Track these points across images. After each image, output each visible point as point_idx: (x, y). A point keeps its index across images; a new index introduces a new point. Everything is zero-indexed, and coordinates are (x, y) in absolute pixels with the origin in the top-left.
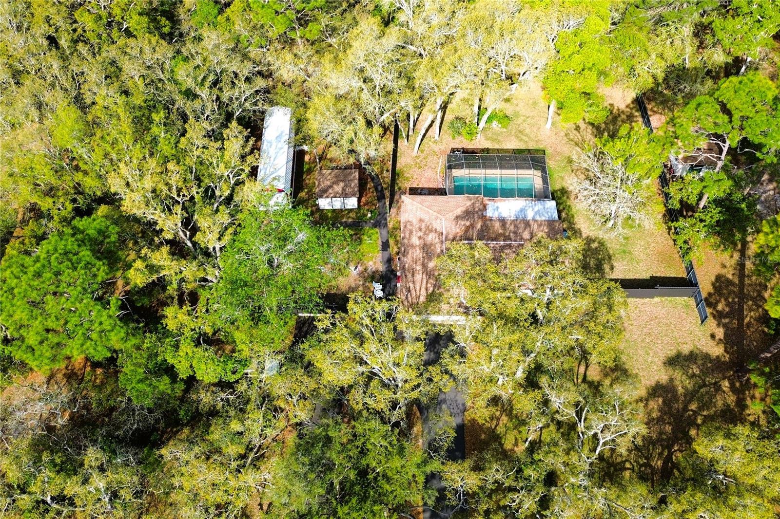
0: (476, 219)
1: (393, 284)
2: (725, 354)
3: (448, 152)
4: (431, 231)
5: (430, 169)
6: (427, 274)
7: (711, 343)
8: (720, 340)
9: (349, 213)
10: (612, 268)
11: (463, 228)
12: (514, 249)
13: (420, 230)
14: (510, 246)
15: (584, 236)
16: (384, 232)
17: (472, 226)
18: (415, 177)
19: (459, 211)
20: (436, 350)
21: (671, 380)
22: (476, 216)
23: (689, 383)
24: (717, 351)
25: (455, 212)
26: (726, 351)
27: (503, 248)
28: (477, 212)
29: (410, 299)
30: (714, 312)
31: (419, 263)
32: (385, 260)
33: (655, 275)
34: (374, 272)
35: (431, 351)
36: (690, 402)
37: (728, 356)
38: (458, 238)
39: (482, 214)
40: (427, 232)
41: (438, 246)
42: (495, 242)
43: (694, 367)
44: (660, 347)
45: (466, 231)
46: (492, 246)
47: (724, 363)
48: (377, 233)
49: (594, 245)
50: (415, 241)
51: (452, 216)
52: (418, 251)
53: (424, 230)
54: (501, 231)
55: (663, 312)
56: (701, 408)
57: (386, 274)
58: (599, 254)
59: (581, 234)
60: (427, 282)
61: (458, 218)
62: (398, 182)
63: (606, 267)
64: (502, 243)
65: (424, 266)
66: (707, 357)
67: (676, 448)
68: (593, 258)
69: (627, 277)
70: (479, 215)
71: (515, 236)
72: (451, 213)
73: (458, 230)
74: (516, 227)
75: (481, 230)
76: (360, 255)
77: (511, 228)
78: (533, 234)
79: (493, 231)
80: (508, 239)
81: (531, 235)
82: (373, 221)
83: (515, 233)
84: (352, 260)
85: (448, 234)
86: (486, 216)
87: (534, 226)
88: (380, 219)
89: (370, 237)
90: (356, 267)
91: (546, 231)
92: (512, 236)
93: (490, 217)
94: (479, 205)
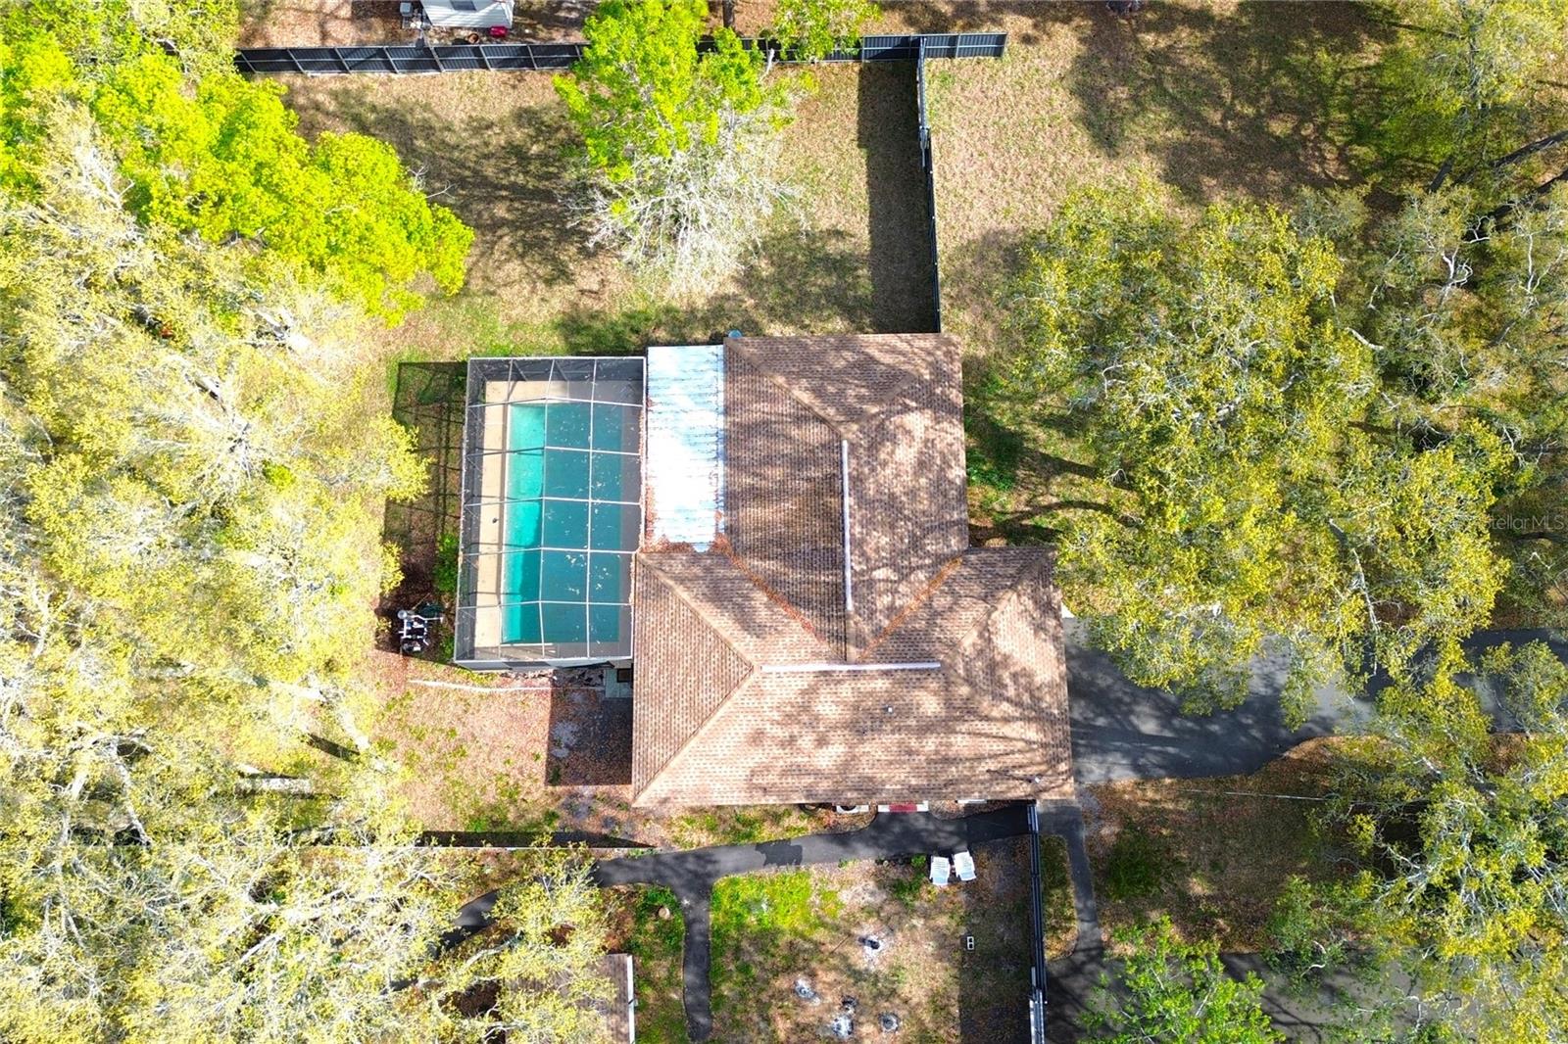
0: (736, 573)
1: (921, 823)
2: (1074, 24)
3: (395, 659)
4: (805, 708)
5: (470, 719)
6: (957, 719)
7: (1046, 47)
8: (1035, 26)
9: (651, 983)
10: (838, 234)
11: (780, 610)
12: (866, 470)
13: (792, 739)
14: (857, 480)
15: (732, 289)
16: (728, 859)
17: (769, 582)
18: (501, 769)
19: (721, 622)
20: (1127, 699)
21: (1151, 148)
22: (721, 572)
23: (1155, 113)
24: (1065, 42)
25: (725, 634)
26: (1066, 20)
27: (862, 500)
28: (708, 570)
29: (1033, 770)
30: (960, 23)
31: (914, 743)
32: (837, 849)
33: (853, 135)
34: (881, 885)
35: (1132, 712)
36: (1204, 122)
37: (1077, 21)
38: (835, 626)
39: (709, 554)
40: (805, 718)
41: (865, 686)
42: (848, 521)
43: (1111, 94)
44: (1064, 159)
45: (795, 601)
46: (858, 529)
47: (1097, 34)
48: (734, 882)
49: (765, 268)
50: (827, 758)
51: (744, 644)
52: (867, 747)
53: (796, 729)
54: (792, 504)
55: (964, 135)
56: (1218, 102)
57: (890, 846)
58: (794, 259)
59: (726, 298)
60: (987, 718)
61: (746, 621)
62: (521, 823)
63: (834, 247)
64: (848, 501)
65: (926, 728)
66: (1083, 64)
67: (1318, 169)
68: (806, 275)
69: (866, 203)
70: (718, 565)
71: (816, 464)
72: (735, 645)
73: (796, 625)
74: (768, 461)
75: (787, 557)
76: (820, 935)
77: (777, 473)
78: (803, 416)
79: (787, 524)
80: (831, 485)
81: (806, 419)
82: (686, 902)
83: (797, 463)
84: (845, 958)
85: (816, 655)
86: (715, 545)
87: (759, 410)
88: (679, 876)
89: (750, 906)
90: (863, 941)
91: (780, 380)
92: (815, 473)
93: (717, 533)
94: (678, 564)
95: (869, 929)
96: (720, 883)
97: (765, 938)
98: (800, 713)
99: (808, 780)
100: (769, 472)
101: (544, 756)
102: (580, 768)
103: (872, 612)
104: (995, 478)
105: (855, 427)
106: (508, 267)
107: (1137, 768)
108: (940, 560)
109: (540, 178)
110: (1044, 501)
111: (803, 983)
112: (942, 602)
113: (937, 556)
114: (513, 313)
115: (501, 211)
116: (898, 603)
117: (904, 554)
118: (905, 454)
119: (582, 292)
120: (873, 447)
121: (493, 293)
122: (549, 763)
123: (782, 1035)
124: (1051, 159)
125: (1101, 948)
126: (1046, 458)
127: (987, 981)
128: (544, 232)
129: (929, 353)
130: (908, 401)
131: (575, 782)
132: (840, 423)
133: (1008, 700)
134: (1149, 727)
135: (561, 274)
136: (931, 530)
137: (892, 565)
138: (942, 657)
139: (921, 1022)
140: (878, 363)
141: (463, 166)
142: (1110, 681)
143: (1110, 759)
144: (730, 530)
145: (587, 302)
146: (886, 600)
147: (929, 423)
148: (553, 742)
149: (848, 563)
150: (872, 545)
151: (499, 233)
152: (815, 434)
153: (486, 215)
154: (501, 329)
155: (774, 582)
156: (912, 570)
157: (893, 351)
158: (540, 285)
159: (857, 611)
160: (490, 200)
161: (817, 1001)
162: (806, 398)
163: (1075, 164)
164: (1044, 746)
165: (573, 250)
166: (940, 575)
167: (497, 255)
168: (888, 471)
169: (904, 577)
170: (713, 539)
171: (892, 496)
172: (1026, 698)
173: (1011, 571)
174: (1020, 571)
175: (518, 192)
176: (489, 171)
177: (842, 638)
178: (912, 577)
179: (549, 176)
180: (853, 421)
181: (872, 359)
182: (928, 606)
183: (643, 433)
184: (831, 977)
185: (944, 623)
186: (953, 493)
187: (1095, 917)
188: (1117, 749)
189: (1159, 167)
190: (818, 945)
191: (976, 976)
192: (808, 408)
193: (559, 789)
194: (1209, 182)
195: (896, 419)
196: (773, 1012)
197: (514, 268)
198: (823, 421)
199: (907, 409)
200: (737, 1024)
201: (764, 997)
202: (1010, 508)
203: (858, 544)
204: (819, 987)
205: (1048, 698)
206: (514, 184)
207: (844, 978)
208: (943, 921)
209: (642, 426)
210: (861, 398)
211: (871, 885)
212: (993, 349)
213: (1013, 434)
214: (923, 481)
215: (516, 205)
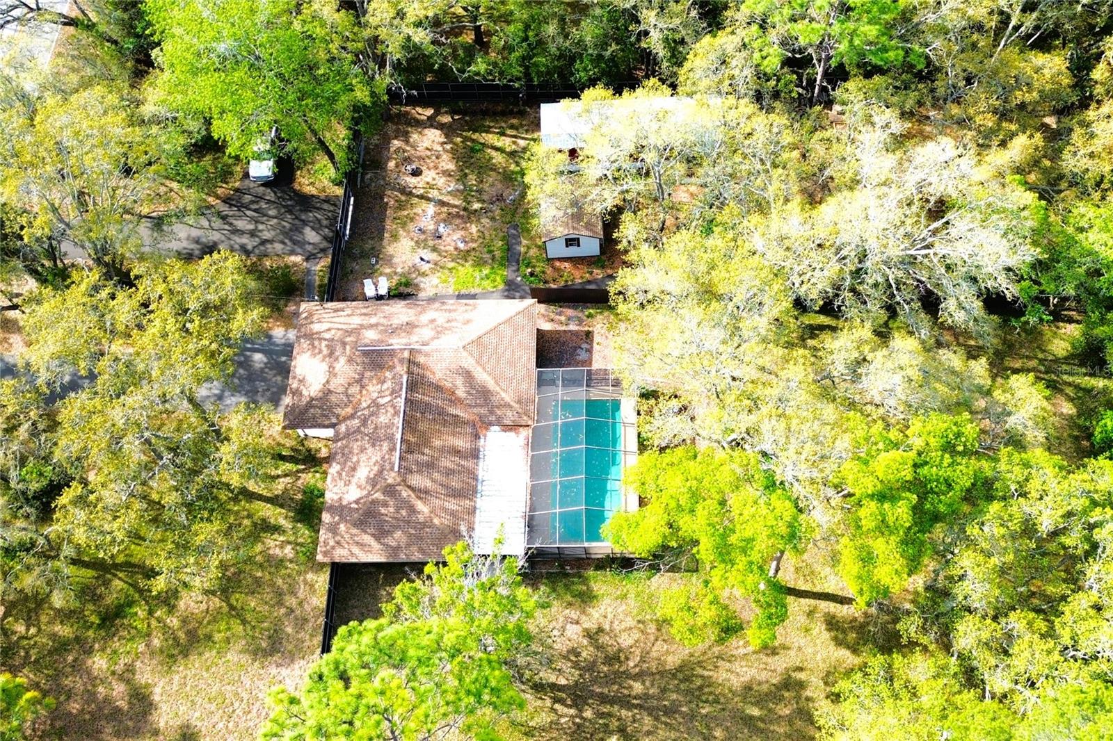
0: (475, 410)
6: (356, 329)
9: (538, 246)
11: (448, 385)
12: (387, 457)
13: (449, 321)
14: (392, 449)
16: (495, 296)
17: (454, 401)
19: (482, 377)
22: (483, 411)
25: (480, 369)
27: (391, 438)
28: (492, 412)
29: (321, 312)
31: (383, 320)
34: (417, 285)
38: (415, 369)
39: (491, 424)
40: (439, 329)
41: (403, 340)
42: (400, 425)
45: (439, 388)
46: (396, 421)
48: (494, 287)
50: (430, 316)
51: (469, 362)
52: (407, 319)
53: (446, 325)
54: (437, 443)
60: (340, 330)
61: (468, 375)
64: (398, 436)
65: (373, 326)
70: (486, 416)
71: (417, 463)
72: (474, 362)
73: (439, 375)
74: (450, 472)
75: (441, 413)
76: (451, 265)
77: (445, 463)
78: (423, 493)
79: (440, 431)
80: (409, 448)
81: (420, 491)
82: (519, 279)
83: (431, 465)
84: (440, 255)
85: (427, 355)
86: (487, 429)
87: (452, 505)
88: (524, 290)
89: (487, 277)
90: (428, 262)
91: (436, 521)
92: (420, 458)
93: (485, 436)
94: (510, 416)
95: (425, 267)
96: (501, 286)
97: (480, 263)
98: (439, 332)
99: (444, 307)
100: (451, 466)
101: (595, 344)
102: (574, 338)
103: (393, 378)
104: (316, 492)
105: (390, 481)
106: (630, 642)
107: (270, 337)
108: (352, 416)
109: (609, 715)
110: (288, 480)
111: (461, 246)
112: (354, 389)
113: (354, 418)
114: (624, 607)
115: (638, 687)
116: (379, 386)
117: (372, 414)
118: (363, 473)
119: (577, 623)
120: (381, 472)
121: (639, 622)
122: (592, 341)
123: (473, 226)
124: (231, 725)
125: (307, 259)
126: (282, 506)
127: (367, 247)
128: (605, 669)
129: (338, 543)
130: (356, 506)
131: (577, 332)
132: (399, 485)
133: (325, 340)
134: (258, 357)
135: (592, 636)
136: (354, 432)
137: (378, 406)
138: (357, 353)
139: (405, 231)
140: (373, 535)
141: (666, 724)
142: (274, 379)
143: (283, 341)
144: (477, 437)
145: (574, 614)
146: (385, 386)
147: (345, 496)
148: (590, 351)
149: (403, 400)
150: (389, 414)
151: (637, 670)
152: (416, 480)
153: (648, 683)
154: (631, 595)
155: (451, 401)
156: (369, 407)
157: (361, 545)
158: (607, 627)
159: (401, 376)
160: (646, 697)
161: (455, 238)
162: (419, 505)
163: (215, 719)
164: (312, 322)
165: (584, 654)
166: (354, 408)
167: (638, 652)
168: (374, 460)
169: (374, 401)
170: (488, 433)
171: (373, 445)
172: (316, 343)
173: (312, 410)
174: (306, 410)
175: (625, 702)
176: (648, 720)
177: (411, 362)
178: (369, 402)
179: (602, 715)
180: (390, 486)
181: (377, 538)
182: (362, 387)
183: (529, 497)
184: (448, 248)
185: (354, 375)
186: (339, 457)
187: (308, 271)
188: (278, 345)
189: (154, 717)
190: (453, 261)
191: (373, 248)
192: (420, 498)
193: (586, 329)
194: (122, 704)
195: (365, 492)
196: (475, 235)
197: (626, 641)
198: (409, 487)
199: (357, 502)
200: (495, 230)
201: (481, 240)
202: (310, 475)
203: (396, 413)
204: (453, 244)
205: (305, 346)
206: (629, 709)
207: (442, 248)
208: (388, 270)
209: (528, 502)
210: (385, 505)
211: (422, 285)
212: (302, 578)
213: (299, 521)
214: (355, 459)
215: (626, 692)
